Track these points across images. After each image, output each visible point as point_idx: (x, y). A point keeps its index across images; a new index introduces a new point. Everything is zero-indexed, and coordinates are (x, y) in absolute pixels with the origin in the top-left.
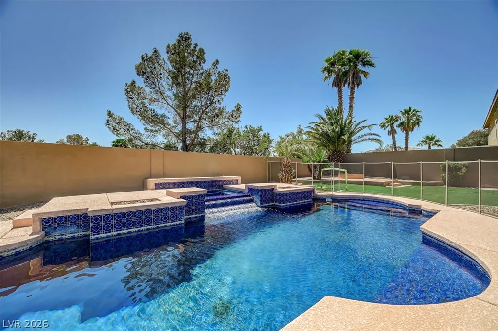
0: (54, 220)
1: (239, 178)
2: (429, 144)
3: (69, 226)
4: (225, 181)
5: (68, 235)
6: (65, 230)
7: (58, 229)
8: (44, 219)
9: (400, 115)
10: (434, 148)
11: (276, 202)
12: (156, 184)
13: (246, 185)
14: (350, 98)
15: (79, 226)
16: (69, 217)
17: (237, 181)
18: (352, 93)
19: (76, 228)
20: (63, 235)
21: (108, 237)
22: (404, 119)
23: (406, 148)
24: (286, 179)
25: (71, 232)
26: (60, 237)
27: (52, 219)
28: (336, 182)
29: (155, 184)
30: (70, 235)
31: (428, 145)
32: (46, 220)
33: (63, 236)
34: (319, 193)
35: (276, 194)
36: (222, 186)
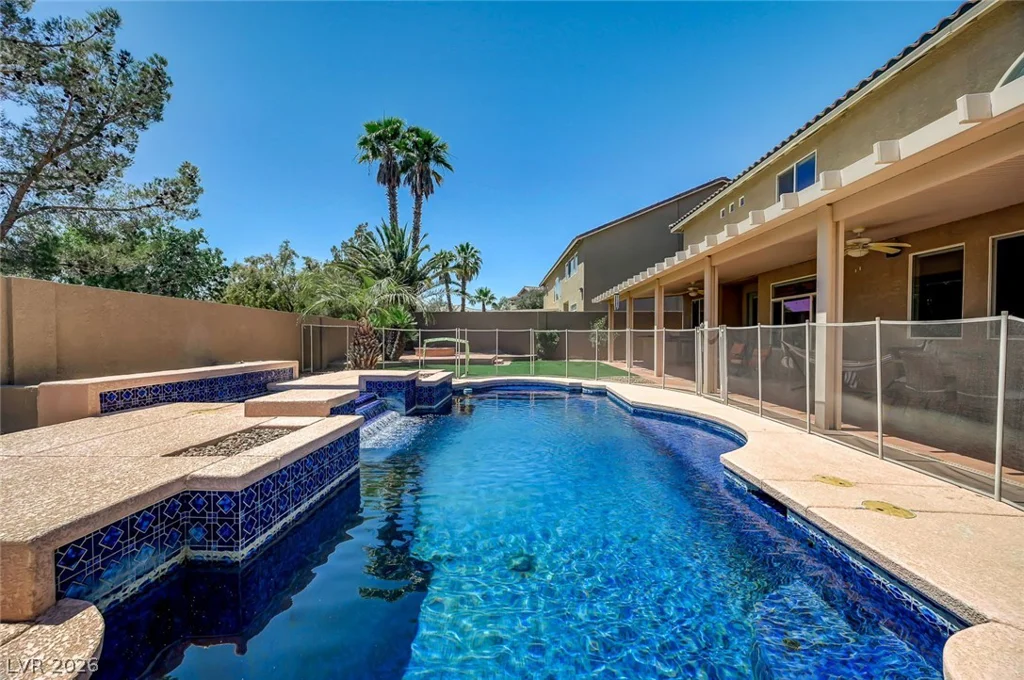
0: (91, 544)
1: (295, 365)
2: (483, 301)
3: (134, 553)
4: (269, 372)
5: (132, 586)
6: (125, 570)
7: (107, 573)
8: (63, 549)
9: (455, 253)
10: (489, 308)
11: (419, 404)
12: (103, 397)
13: (361, 377)
14: (415, 212)
15: (159, 545)
16: (133, 521)
17: (291, 370)
18: (418, 205)
19: (151, 552)
20: (119, 589)
21: (271, 541)
22: (460, 260)
23: (463, 310)
24: (369, 362)
25: (140, 573)
26: (111, 599)
27: (88, 545)
28: (463, 362)
29: (101, 395)
30: (137, 584)
31: (481, 303)
32: (69, 550)
33: (120, 596)
34: (455, 382)
35: (421, 389)
36: (265, 385)
